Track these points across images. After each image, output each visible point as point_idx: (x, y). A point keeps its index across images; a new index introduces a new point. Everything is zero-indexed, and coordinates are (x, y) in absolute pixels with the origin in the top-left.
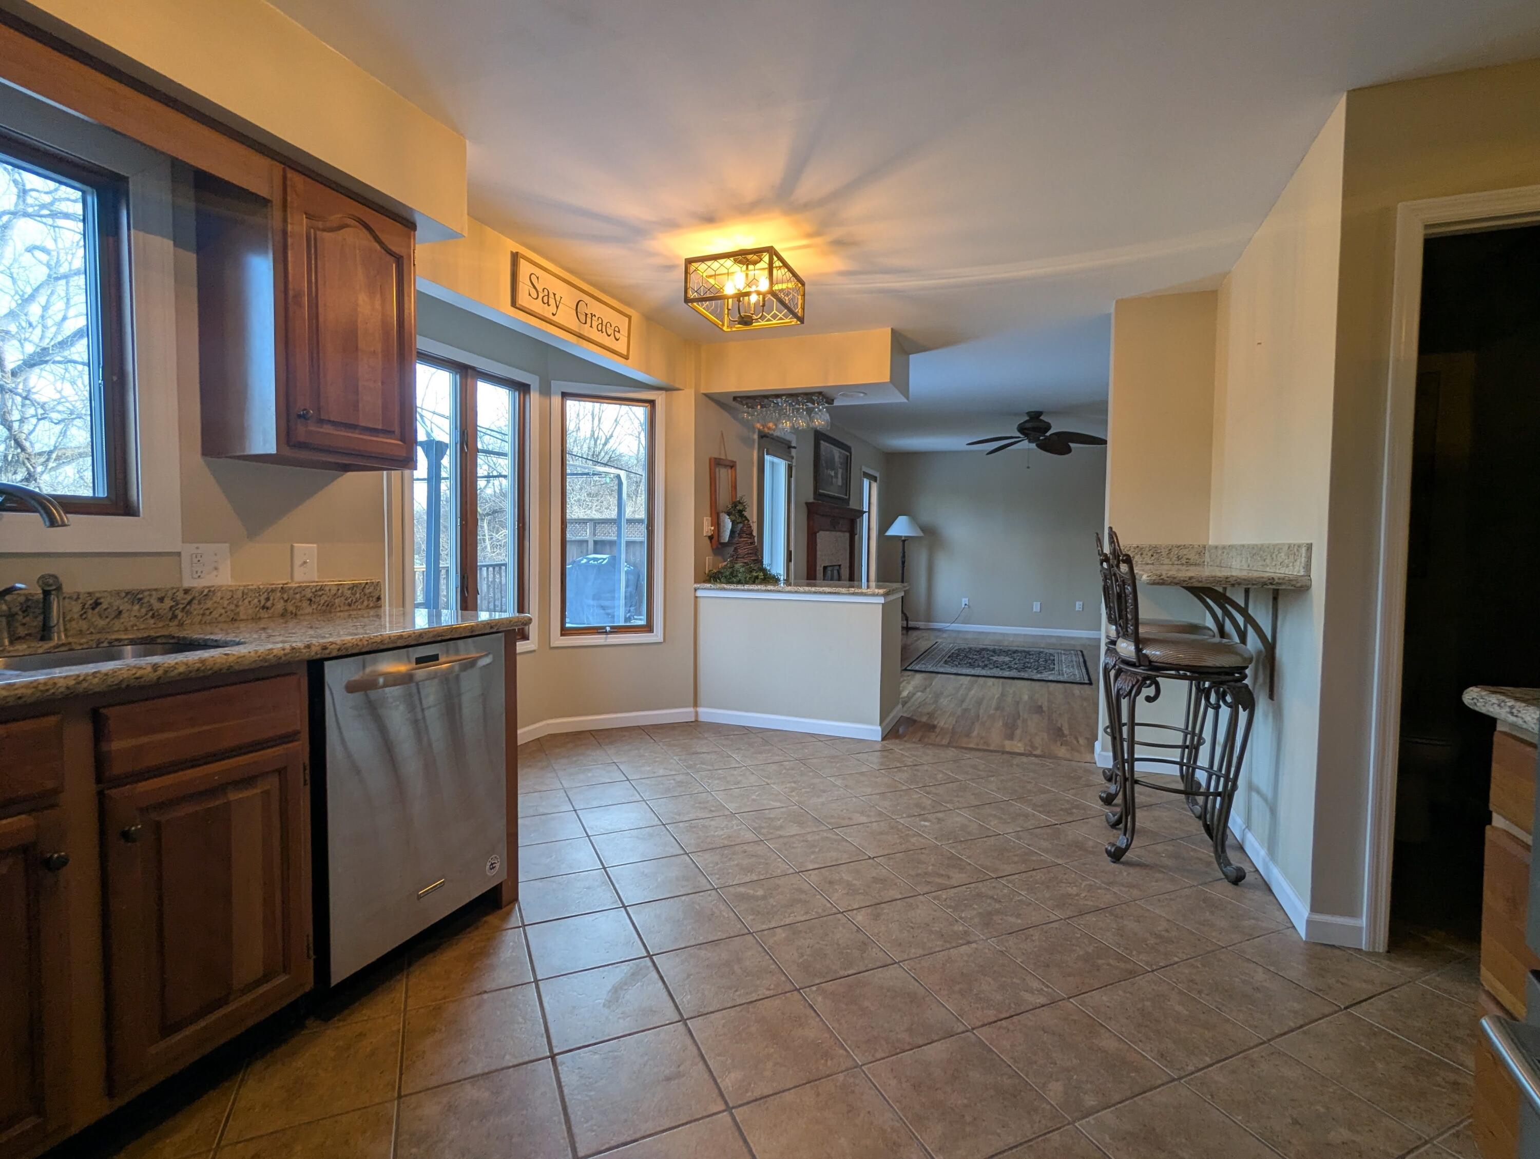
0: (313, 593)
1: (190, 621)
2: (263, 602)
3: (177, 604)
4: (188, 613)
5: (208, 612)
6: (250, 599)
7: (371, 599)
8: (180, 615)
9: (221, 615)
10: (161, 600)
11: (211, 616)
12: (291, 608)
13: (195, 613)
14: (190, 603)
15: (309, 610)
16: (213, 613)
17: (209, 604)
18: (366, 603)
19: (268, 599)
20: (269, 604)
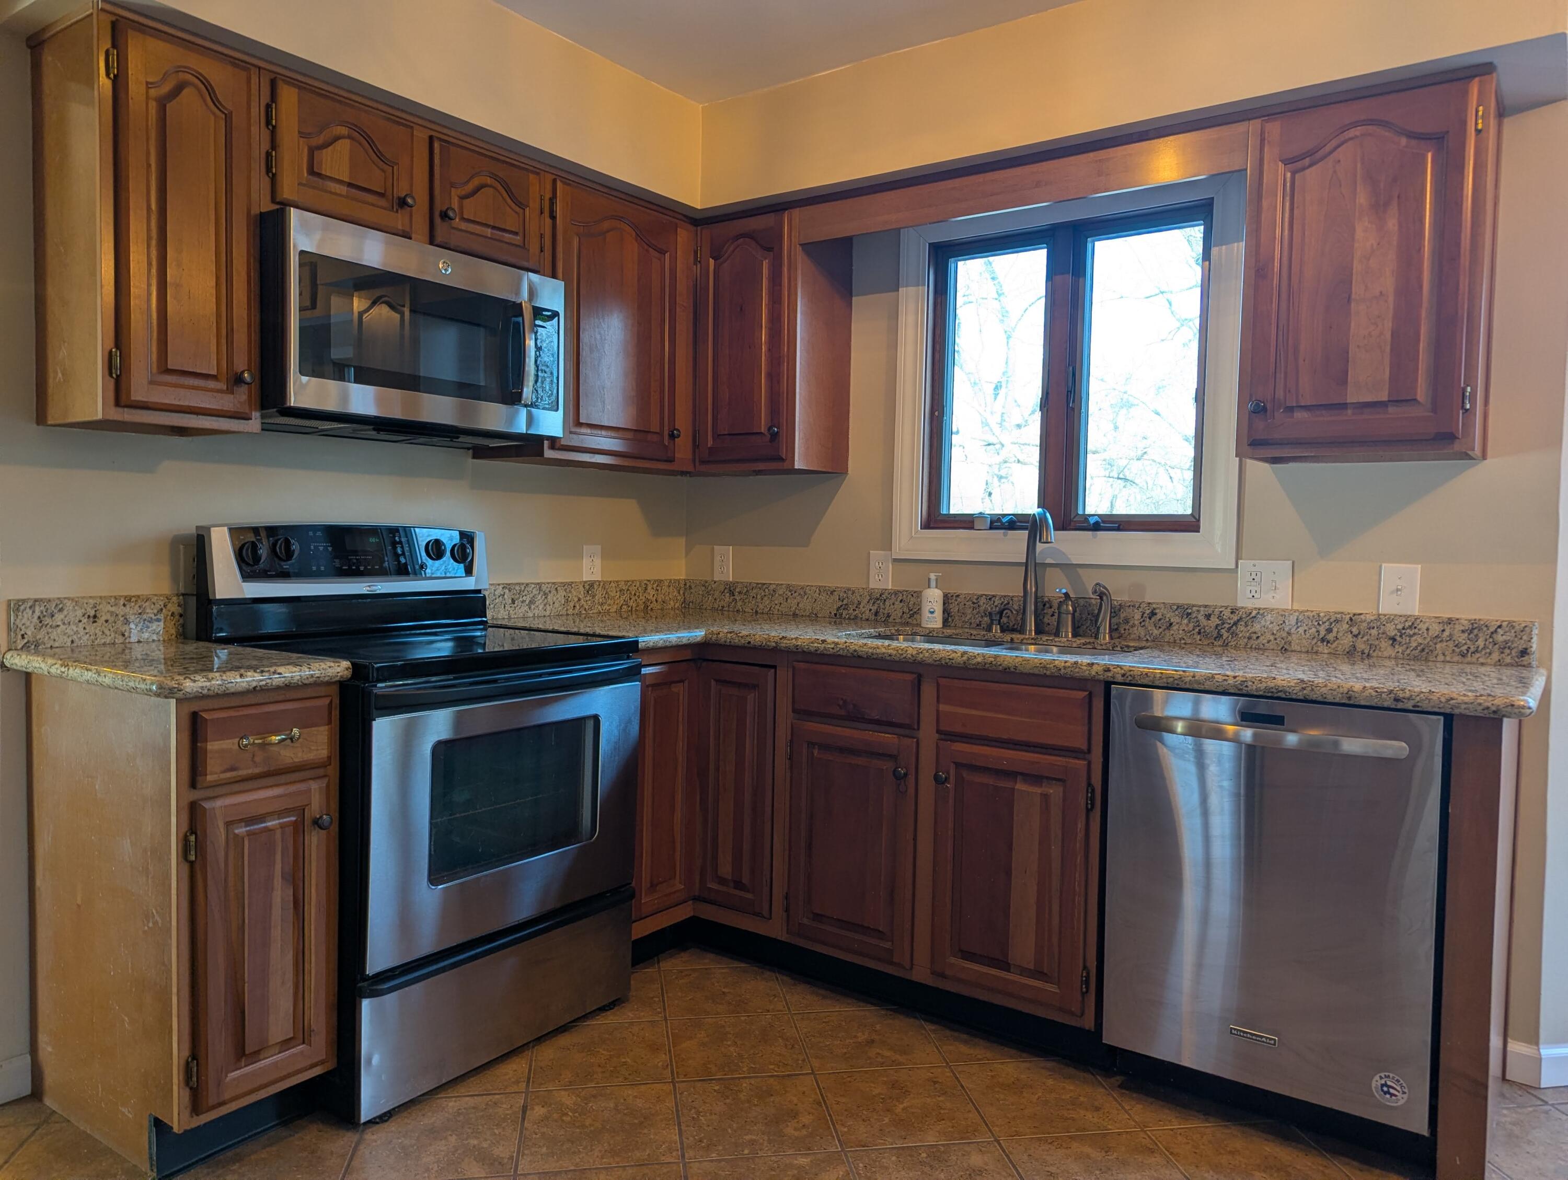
0: (1399, 630)
1: (1235, 643)
2: (1323, 633)
3: (1223, 624)
4: (1234, 634)
5: (1254, 636)
6: (1306, 628)
7: (1507, 651)
8: (1225, 635)
9: (1269, 642)
10: (1208, 617)
11: (1259, 641)
12: (1361, 646)
13: (1240, 635)
14: (1235, 624)
15: (1390, 652)
16: (1261, 638)
17: (1257, 627)
18: (1496, 656)
19: (1329, 631)
20: (1330, 637)
